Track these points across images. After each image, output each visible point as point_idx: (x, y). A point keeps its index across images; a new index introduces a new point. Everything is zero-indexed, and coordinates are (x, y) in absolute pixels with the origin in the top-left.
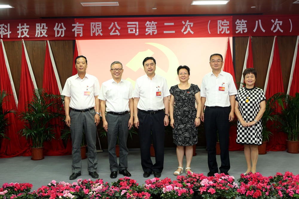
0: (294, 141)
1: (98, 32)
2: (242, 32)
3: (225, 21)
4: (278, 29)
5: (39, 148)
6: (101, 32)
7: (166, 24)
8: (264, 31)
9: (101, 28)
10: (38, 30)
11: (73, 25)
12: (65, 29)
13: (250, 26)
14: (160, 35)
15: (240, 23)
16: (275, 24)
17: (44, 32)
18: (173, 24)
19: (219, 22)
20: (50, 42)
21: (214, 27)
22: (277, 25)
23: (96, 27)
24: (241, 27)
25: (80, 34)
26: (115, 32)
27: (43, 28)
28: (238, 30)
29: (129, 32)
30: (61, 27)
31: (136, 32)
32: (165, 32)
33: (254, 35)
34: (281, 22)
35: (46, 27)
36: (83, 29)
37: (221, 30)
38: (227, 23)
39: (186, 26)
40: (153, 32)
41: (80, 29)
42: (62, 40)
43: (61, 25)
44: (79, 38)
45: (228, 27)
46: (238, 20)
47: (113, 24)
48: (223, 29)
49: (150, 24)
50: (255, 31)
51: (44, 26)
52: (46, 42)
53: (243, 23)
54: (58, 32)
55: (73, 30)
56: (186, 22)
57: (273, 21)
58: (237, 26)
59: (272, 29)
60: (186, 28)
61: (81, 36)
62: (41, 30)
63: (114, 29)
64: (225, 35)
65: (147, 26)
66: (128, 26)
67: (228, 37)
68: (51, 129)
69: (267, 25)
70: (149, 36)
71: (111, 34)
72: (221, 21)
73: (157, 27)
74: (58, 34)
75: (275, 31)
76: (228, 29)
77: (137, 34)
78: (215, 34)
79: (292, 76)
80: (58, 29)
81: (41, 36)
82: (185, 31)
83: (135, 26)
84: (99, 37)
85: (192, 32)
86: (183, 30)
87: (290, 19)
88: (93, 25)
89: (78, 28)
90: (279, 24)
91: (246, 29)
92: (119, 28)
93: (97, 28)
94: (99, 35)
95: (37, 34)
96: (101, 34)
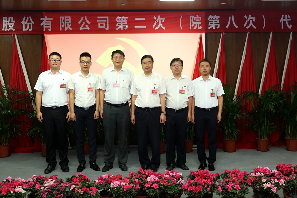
0: (263, 139)
1: (67, 26)
2: (214, 28)
3: (197, 17)
4: (251, 26)
5: (5, 145)
6: (70, 27)
7: (137, 19)
8: (237, 27)
9: (70, 22)
10: (5, 23)
11: (42, 19)
12: (33, 22)
13: (223, 22)
14: (131, 30)
15: (213, 18)
16: (248, 20)
17: (11, 25)
18: (144, 19)
19: (192, 18)
20: (18, 36)
21: (186, 22)
22: (250, 21)
23: (65, 21)
24: (214, 22)
25: (49, 28)
26: (84, 26)
27: (10, 22)
28: (210, 26)
29: (100, 27)
30: (29, 21)
31: (106, 27)
32: (136, 27)
33: (227, 31)
34: (254, 19)
35: (14, 20)
36: (52, 24)
37: (193, 26)
38: (199, 19)
39: (158, 21)
40: (124, 27)
41: (49, 23)
42: (30, 35)
43: (29, 19)
44: (48, 32)
45: (201, 23)
46: (210, 16)
47: (82, 18)
48: (195, 25)
49: (121, 19)
50: (227, 27)
51: (11, 19)
52: (14, 36)
53: (216, 19)
54: (26, 26)
55: (41, 24)
56: (157, 17)
57: (246, 17)
58: (209, 22)
59: (245, 25)
60: (158, 23)
61: (50, 30)
62: (8, 24)
63: (84, 23)
64: (197, 31)
65: (118, 21)
66: (98, 21)
67: (200, 33)
68: (18, 126)
69: (240, 21)
70: (120, 32)
71: (81, 28)
72: (193, 16)
73: (127, 22)
74: (26, 28)
75: (247, 28)
76: (200, 25)
77: (107, 29)
78: (186, 30)
79: (265, 73)
80: (26, 23)
81: (9, 30)
82: (156, 26)
83: (105, 21)
84: (68, 32)
85: (163, 28)
86: (154, 26)
87: (263, 16)
88: (62, 19)
89: (46, 22)
90: (252, 20)
91: (219, 25)
92: (89, 23)
93: (66, 23)
94: (68, 30)
95: (4, 28)
96: (71, 29)
